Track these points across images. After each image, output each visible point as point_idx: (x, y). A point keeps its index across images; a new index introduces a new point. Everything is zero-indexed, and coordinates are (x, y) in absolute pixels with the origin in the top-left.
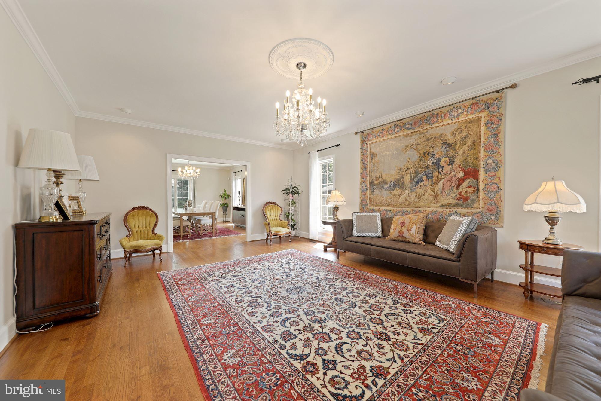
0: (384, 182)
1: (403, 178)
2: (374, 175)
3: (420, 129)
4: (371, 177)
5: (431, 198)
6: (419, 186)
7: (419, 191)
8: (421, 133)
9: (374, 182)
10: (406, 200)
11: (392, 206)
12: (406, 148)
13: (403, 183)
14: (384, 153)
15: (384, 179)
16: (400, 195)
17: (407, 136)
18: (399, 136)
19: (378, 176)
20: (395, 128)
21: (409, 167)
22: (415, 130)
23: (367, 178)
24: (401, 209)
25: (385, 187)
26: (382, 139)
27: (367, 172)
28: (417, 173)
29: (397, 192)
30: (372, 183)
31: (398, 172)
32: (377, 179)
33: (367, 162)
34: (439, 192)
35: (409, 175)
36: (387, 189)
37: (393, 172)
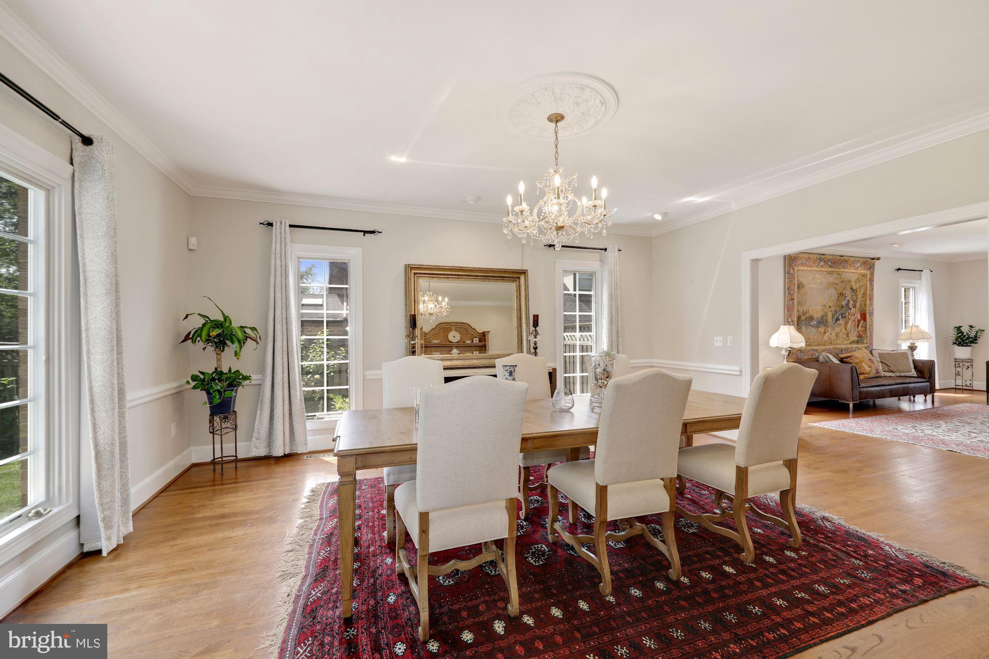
0: (811, 318)
1: (826, 315)
2: (801, 309)
3: (837, 270)
4: (798, 311)
5: (845, 336)
6: (837, 324)
7: (837, 329)
8: (839, 274)
9: (801, 317)
10: (829, 338)
11: (818, 345)
12: (829, 285)
13: (826, 321)
14: (811, 286)
15: (811, 315)
16: (825, 333)
17: (829, 273)
18: (824, 271)
19: (805, 311)
20: (821, 261)
21: (831, 305)
22: (834, 270)
23: (793, 311)
24: (826, 347)
25: (812, 323)
26: (809, 268)
27: (793, 304)
28: (836, 312)
29: (822, 330)
30: (799, 318)
31: (823, 309)
32: (804, 314)
33: (794, 292)
34: (849, 331)
35: (831, 313)
36: (813, 326)
37: (819, 308)
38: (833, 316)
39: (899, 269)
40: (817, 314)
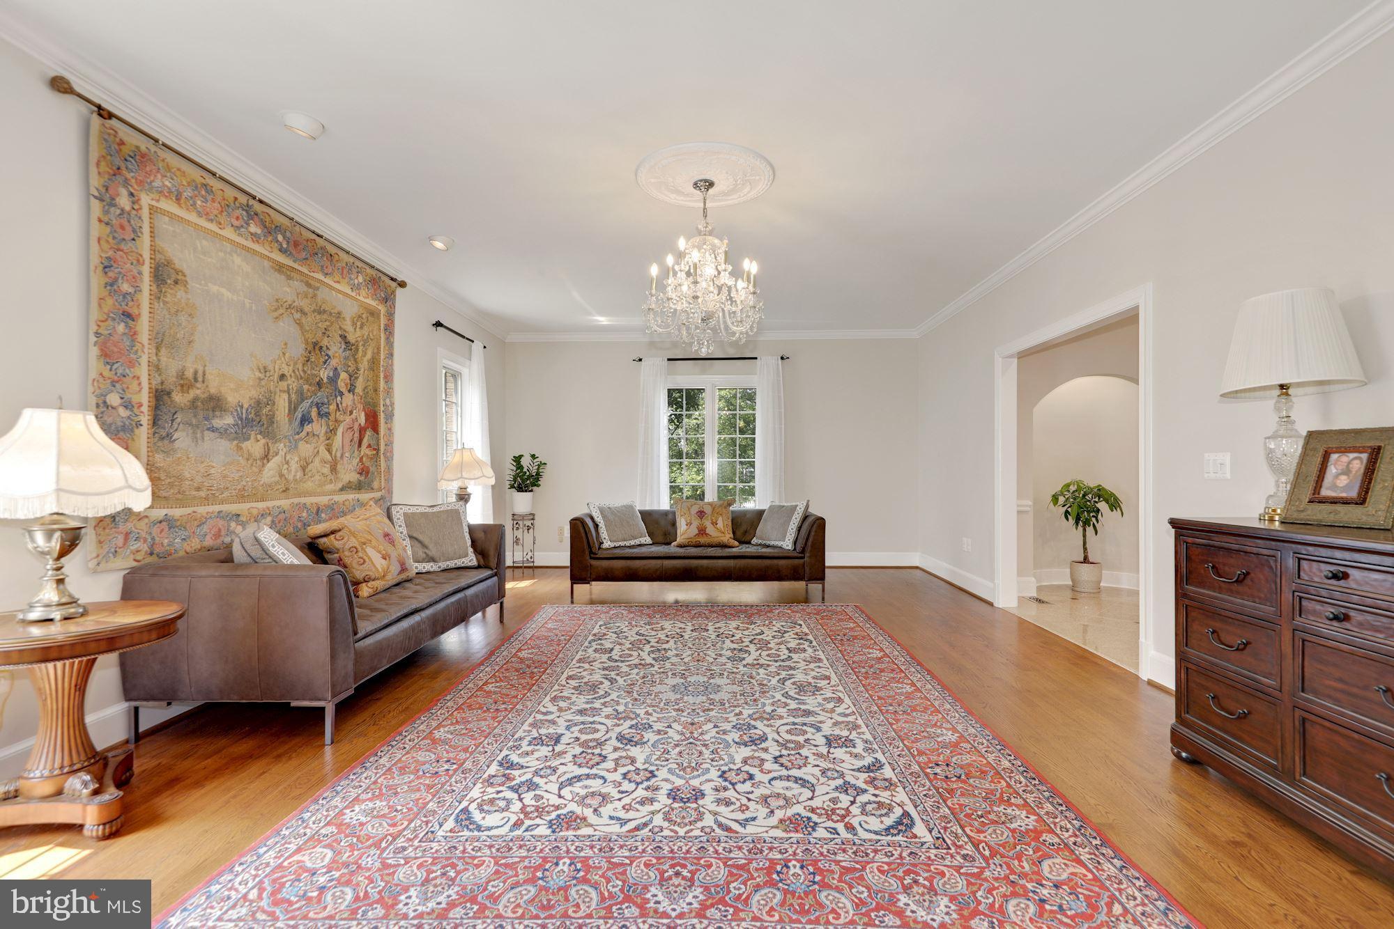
0: (215, 404)
1: (270, 402)
2: (172, 367)
3: (305, 270)
4: (156, 368)
5: (326, 470)
6: (304, 434)
7: (305, 449)
8: (308, 285)
9: (169, 394)
10: (281, 475)
11: (242, 497)
12: (282, 308)
13: (271, 419)
14: (214, 288)
15: (213, 391)
16: (266, 457)
17: (280, 268)
18: (263, 256)
19: (189, 374)
20: (250, 217)
21: (287, 370)
22: (296, 266)
23: (132, 364)
24: (270, 504)
25: (217, 423)
26: (203, 222)
27: (133, 335)
28: (302, 397)
29: (255, 446)
30: (160, 397)
31: (260, 379)
32: (186, 385)
33: (138, 290)
34: (339, 455)
35: (285, 396)
36: (223, 433)
37: (247, 374)
38: (293, 409)
39: (438, 324)
40: (239, 395)
